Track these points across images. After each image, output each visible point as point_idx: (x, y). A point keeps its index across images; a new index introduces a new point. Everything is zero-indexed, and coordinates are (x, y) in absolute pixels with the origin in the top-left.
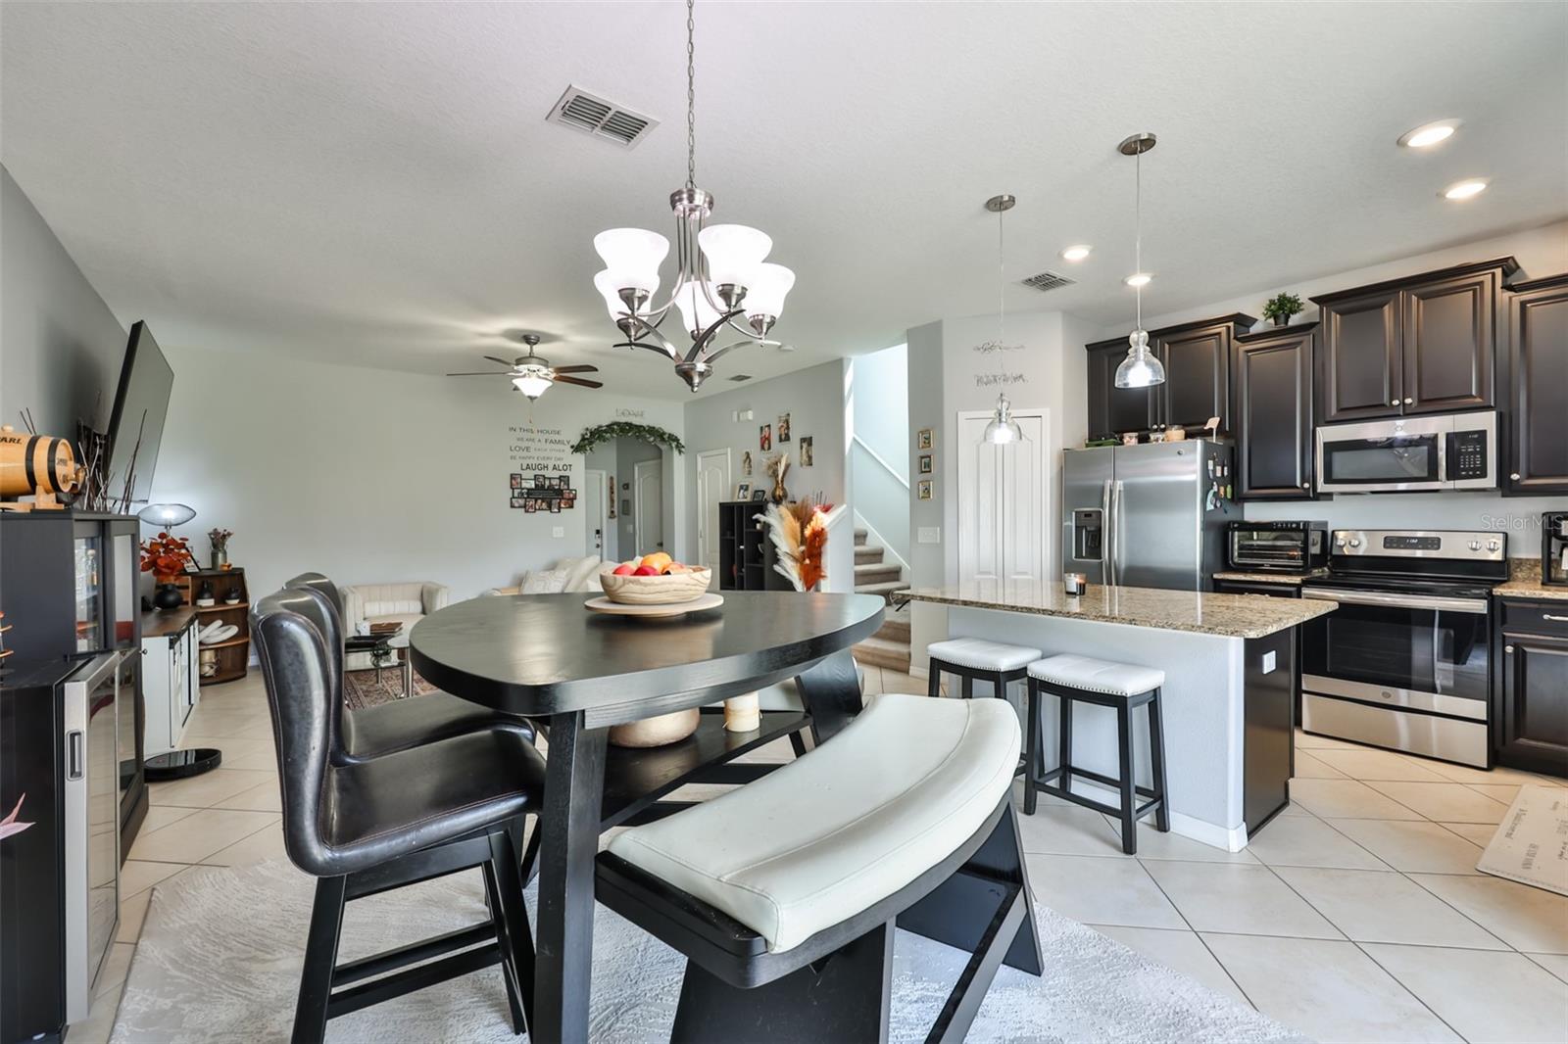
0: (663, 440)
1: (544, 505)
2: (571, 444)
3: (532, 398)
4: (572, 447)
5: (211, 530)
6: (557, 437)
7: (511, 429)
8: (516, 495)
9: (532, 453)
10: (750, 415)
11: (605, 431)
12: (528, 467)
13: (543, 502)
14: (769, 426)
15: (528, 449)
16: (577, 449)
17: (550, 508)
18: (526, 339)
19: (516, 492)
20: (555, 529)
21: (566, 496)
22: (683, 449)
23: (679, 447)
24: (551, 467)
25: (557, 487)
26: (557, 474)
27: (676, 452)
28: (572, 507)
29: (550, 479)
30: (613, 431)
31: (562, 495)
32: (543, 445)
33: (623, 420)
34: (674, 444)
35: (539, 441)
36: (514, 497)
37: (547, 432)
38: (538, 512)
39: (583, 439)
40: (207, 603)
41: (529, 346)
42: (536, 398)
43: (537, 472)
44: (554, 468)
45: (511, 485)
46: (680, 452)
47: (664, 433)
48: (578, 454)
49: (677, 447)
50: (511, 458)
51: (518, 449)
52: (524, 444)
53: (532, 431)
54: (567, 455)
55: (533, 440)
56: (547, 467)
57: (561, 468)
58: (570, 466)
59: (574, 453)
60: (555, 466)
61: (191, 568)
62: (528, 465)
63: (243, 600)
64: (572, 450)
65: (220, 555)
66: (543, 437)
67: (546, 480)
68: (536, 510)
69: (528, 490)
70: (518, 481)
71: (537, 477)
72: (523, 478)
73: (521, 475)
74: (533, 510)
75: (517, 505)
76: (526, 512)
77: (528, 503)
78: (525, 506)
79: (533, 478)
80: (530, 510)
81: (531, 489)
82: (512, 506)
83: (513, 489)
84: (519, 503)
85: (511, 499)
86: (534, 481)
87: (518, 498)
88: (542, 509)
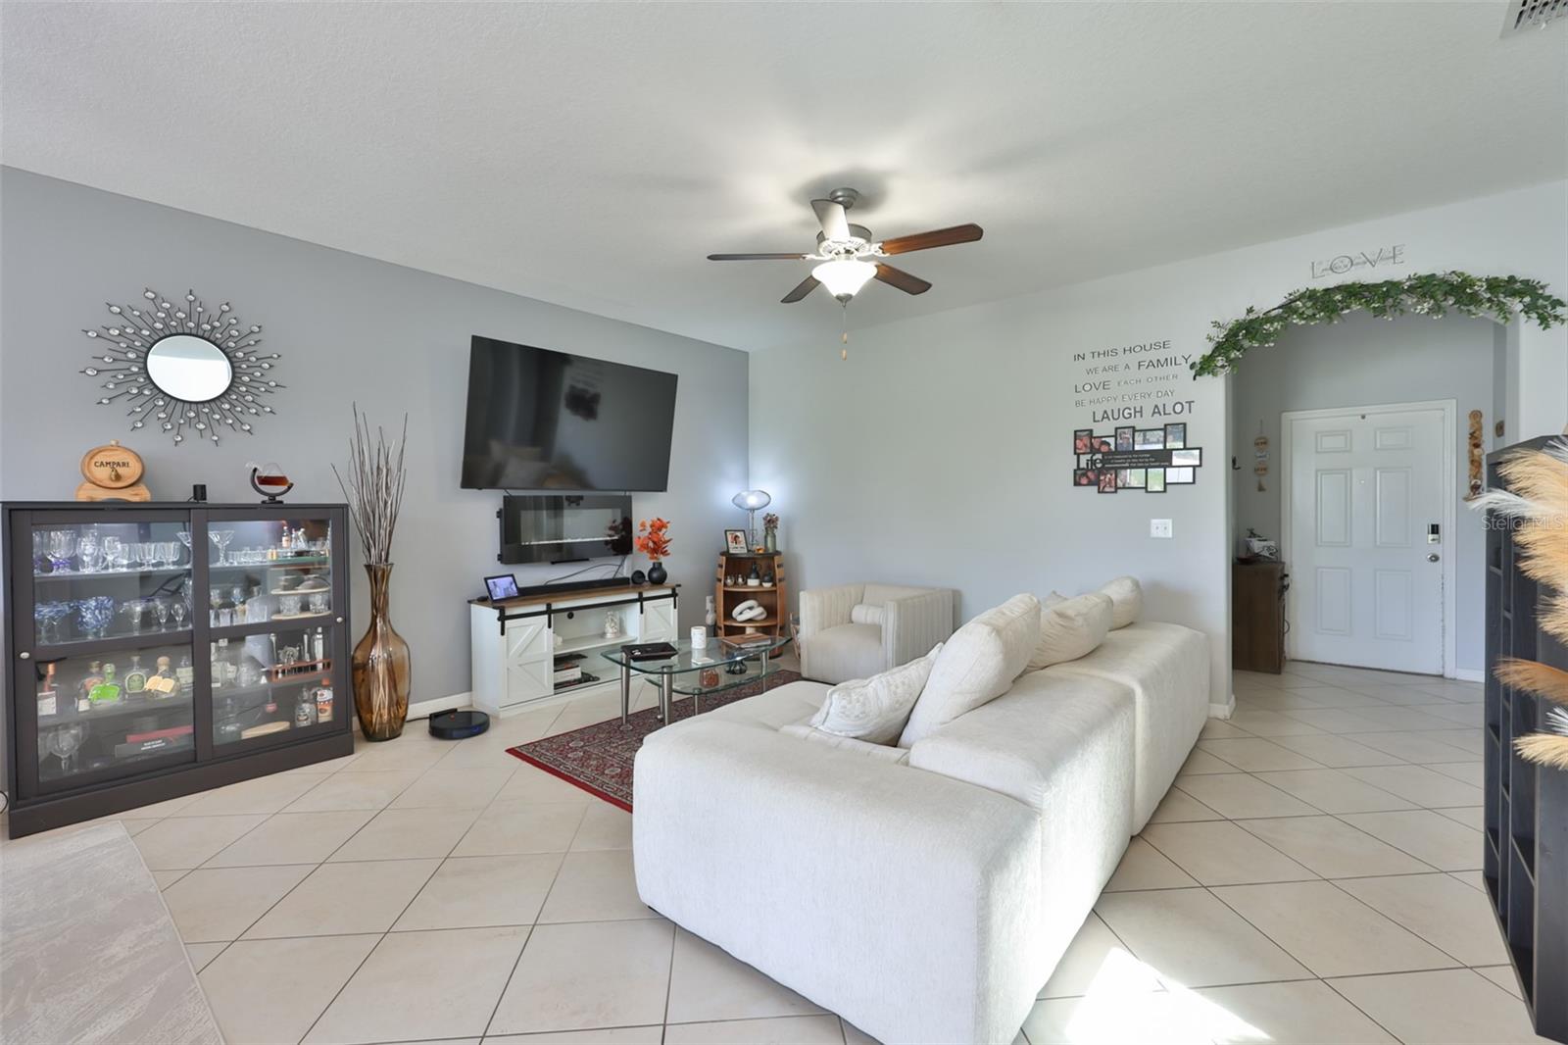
0: (1475, 299)
1: (1133, 481)
2: (1190, 362)
3: (844, 299)
6: (1162, 354)
7: (1077, 357)
8: (1083, 465)
9: (1114, 391)
11: (1272, 320)
12: (1105, 416)
13: (1129, 474)
15: (1106, 384)
16: (1204, 367)
17: (1144, 486)
18: (835, 200)
19: (1084, 459)
20: (1155, 522)
21: (1178, 460)
22: (1559, 310)
23: (1542, 306)
24: (1148, 411)
25: (1159, 446)
26: (1159, 421)
27: (1529, 327)
29: (1144, 431)
30: (1295, 311)
32: (1134, 373)
33: (1331, 281)
34: (1516, 305)
35: (1126, 367)
36: (1079, 468)
37: (1143, 348)
38: (1119, 491)
39: (1218, 346)
42: (849, 297)
43: (1122, 422)
44: (1156, 411)
45: (1075, 448)
46: (1544, 321)
47: (1467, 282)
48: (1207, 378)
49: (1527, 309)
50: (1076, 404)
51: (1087, 387)
52: (1097, 379)
53: (1115, 352)
54: (1184, 383)
55: (1115, 368)
56: (1141, 412)
57: (1169, 410)
58: (1190, 403)
59: (1197, 377)
60: (1156, 406)
61: (739, 549)
62: (1105, 412)
63: (774, 585)
64: (1193, 372)
65: (769, 539)
66: (1132, 359)
67: (1137, 434)
68: (1117, 488)
69: (1104, 454)
70: (1087, 441)
71: (1119, 431)
72: (1094, 435)
73: (1091, 431)
74: (1113, 490)
75: (1084, 481)
76: (1099, 492)
77: (1102, 478)
78: (1097, 483)
79: (1113, 434)
80: (1107, 489)
81: (1110, 452)
82: (1077, 483)
83: (1078, 455)
84: (1087, 477)
85: (1075, 470)
86: (1113, 439)
87: (1087, 470)
88: (1131, 488)
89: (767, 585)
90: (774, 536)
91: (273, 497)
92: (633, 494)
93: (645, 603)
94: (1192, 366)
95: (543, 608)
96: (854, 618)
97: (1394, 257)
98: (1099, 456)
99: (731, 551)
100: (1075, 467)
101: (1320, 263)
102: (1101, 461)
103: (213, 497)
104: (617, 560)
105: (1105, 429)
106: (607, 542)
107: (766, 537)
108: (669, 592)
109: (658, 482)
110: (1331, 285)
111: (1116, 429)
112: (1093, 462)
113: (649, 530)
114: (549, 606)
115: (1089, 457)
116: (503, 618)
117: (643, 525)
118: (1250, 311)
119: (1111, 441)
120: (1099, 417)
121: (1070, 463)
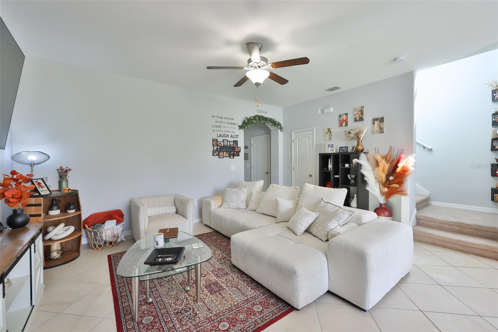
0: (275, 125)
1: (227, 155)
2: (238, 125)
4: (239, 126)
5: (59, 168)
6: (232, 121)
7: (213, 116)
8: (215, 150)
9: (222, 129)
10: (332, 110)
11: (253, 119)
12: (220, 136)
13: (226, 153)
14: (346, 114)
15: (220, 126)
17: (230, 157)
19: (215, 147)
20: (232, 166)
21: (236, 150)
23: (281, 128)
24: (230, 136)
25: (232, 146)
26: (232, 139)
27: (279, 131)
28: (238, 156)
29: (230, 141)
30: (255, 119)
31: (235, 149)
32: (226, 125)
33: (260, 114)
35: (225, 123)
36: (214, 150)
37: (228, 118)
39: (244, 122)
40: (55, 212)
43: (224, 138)
45: (213, 144)
46: (281, 131)
47: (276, 121)
48: (242, 130)
50: (213, 130)
51: (216, 126)
52: (218, 124)
53: (222, 118)
54: (237, 130)
55: (222, 122)
56: (228, 136)
57: (234, 137)
58: (238, 135)
59: (240, 129)
60: (232, 135)
62: (220, 134)
64: (239, 128)
65: (64, 183)
66: (227, 121)
68: (223, 157)
69: (220, 147)
70: (216, 142)
71: (224, 140)
72: (218, 141)
73: (217, 139)
74: (222, 157)
75: (215, 154)
76: (219, 158)
77: (220, 154)
78: (219, 155)
79: (222, 141)
80: (221, 157)
81: (222, 146)
82: (213, 155)
83: (214, 146)
84: (216, 153)
85: (213, 151)
86: (223, 143)
87: (216, 151)
88: (226, 157)
98: (219, 147)
99: (41, 193)
100: (213, 150)
101: (258, 110)
102: (220, 149)
105: (220, 139)
107: (61, 183)
111: (223, 140)
112: (218, 149)
115: (216, 147)
120: (218, 136)
121: (211, 149)
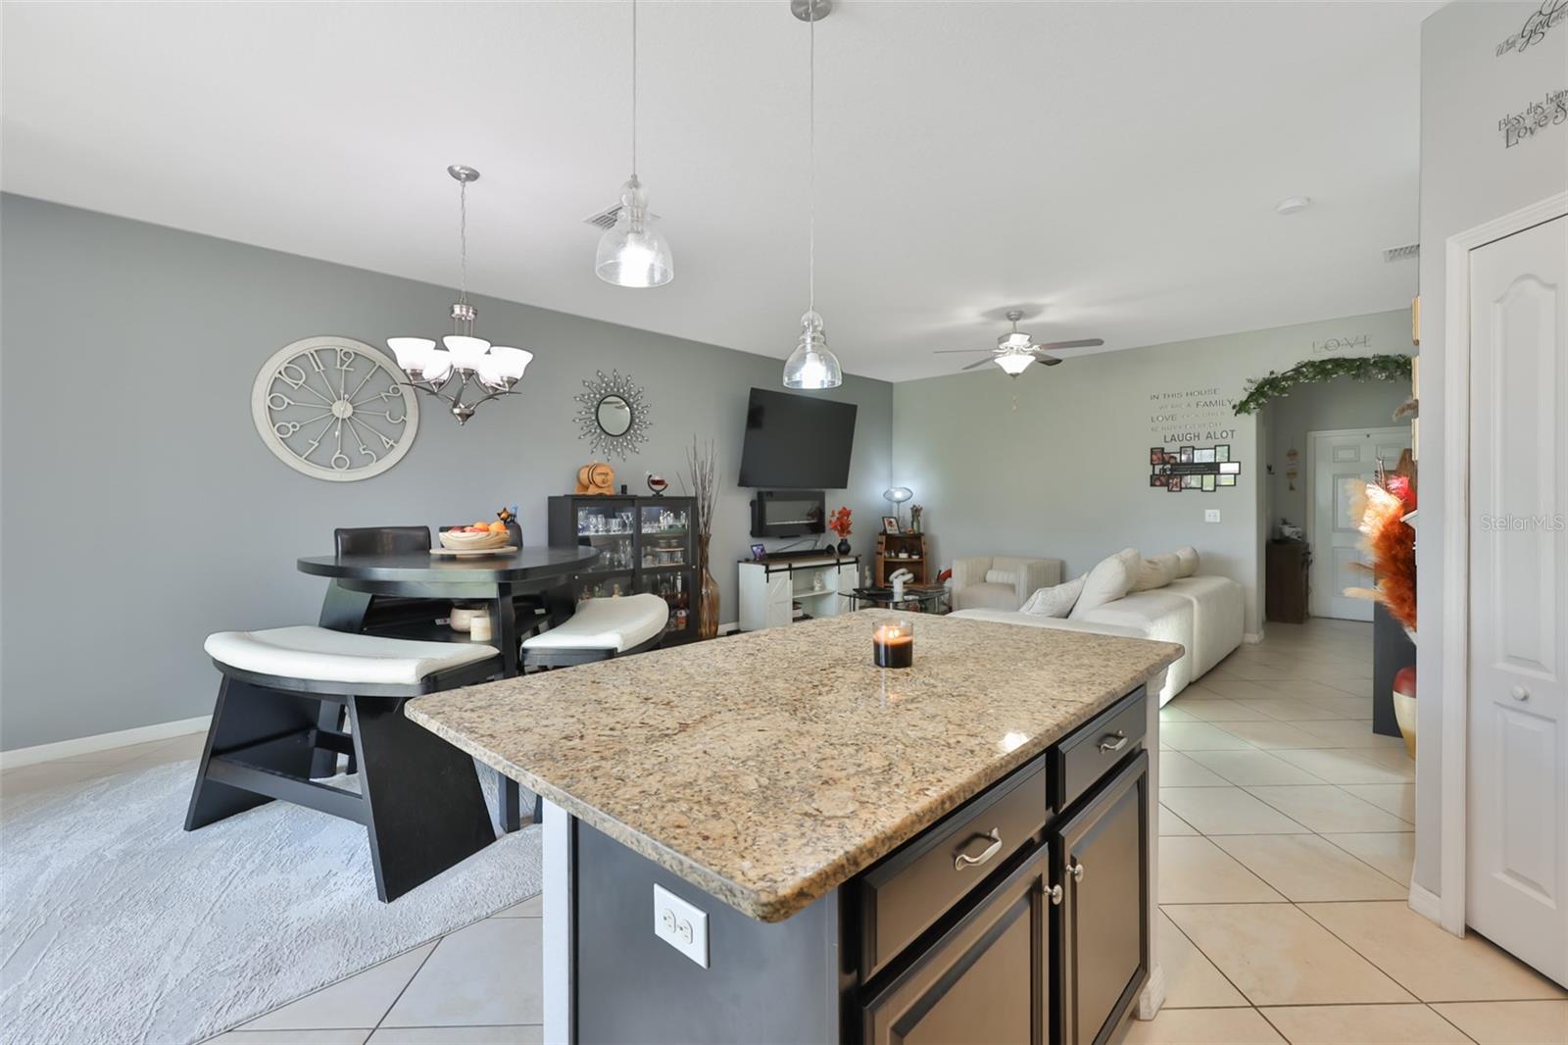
2: (1233, 404)
3: (1014, 375)
5: (915, 507)
6: (1213, 398)
7: (1153, 397)
8: (1157, 472)
9: (1179, 422)
12: (1173, 438)
13: (1189, 479)
15: (1173, 417)
16: (1241, 408)
17: (1200, 487)
18: (1009, 317)
19: (1158, 469)
20: (1208, 512)
21: (1223, 470)
24: (1203, 436)
25: (1210, 460)
26: (1212, 443)
28: (1232, 484)
29: (1201, 449)
30: (1303, 373)
31: (1217, 469)
32: (1193, 410)
33: (1321, 358)
35: (1189, 405)
36: (1154, 474)
37: (1200, 393)
38: (1183, 491)
39: (1252, 394)
40: (904, 555)
41: (1012, 322)
43: (1185, 443)
44: (1209, 436)
45: (1152, 460)
48: (1243, 415)
50: (1152, 430)
51: (1160, 419)
52: (1167, 413)
53: (1180, 395)
54: (1228, 419)
55: (1180, 406)
56: (1198, 436)
57: (1218, 435)
58: (1232, 431)
59: (1237, 415)
60: (1209, 433)
61: (893, 530)
62: (1173, 436)
63: (921, 557)
64: (1235, 411)
65: (915, 524)
66: (1192, 400)
67: (1195, 452)
68: (1181, 488)
69: (1172, 465)
70: (1160, 455)
71: (1183, 449)
72: (1166, 451)
73: (1163, 449)
74: (1179, 489)
75: (1158, 483)
76: (1169, 491)
77: (1171, 481)
78: (1167, 485)
79: (1178, 451)
80: (1174, 489)
81: (1176, 464)
82: (1152, 485)
83: (1154, 465)
84: (1160, 481)
85: (1151, 476)
87: (1160, 475)
88: (1191, 488)
89: (915, 557)
90: (919, 522)
91: (658, 492)
92: (824, 490)
93: (842, 567)
94: (1234, 407)
95: (786, 567)
96: (987, 579)
97: (1365, 342)
98: (1169, 466)
99: (888, 532)
100: (1151, 474)
101: (1318, 343)
102: (1170, 470)
103: (630, 492)
104: (814, 537)
105: (1171, 448)
106: (807, 524)
107: (912, 523)
108: (853, 560)
109: (841, 482)
110: (1325, 357)
111: (1181, 448)
112: (1164, 470)
113: (837, 515)
114: (790, 565)
115: (1161, 466)
116: (768, 571)
117: (833, 512)
118: (1272, 373)
119: (1178, 456)
120: (1168, 439)
121: (1148, 471)
